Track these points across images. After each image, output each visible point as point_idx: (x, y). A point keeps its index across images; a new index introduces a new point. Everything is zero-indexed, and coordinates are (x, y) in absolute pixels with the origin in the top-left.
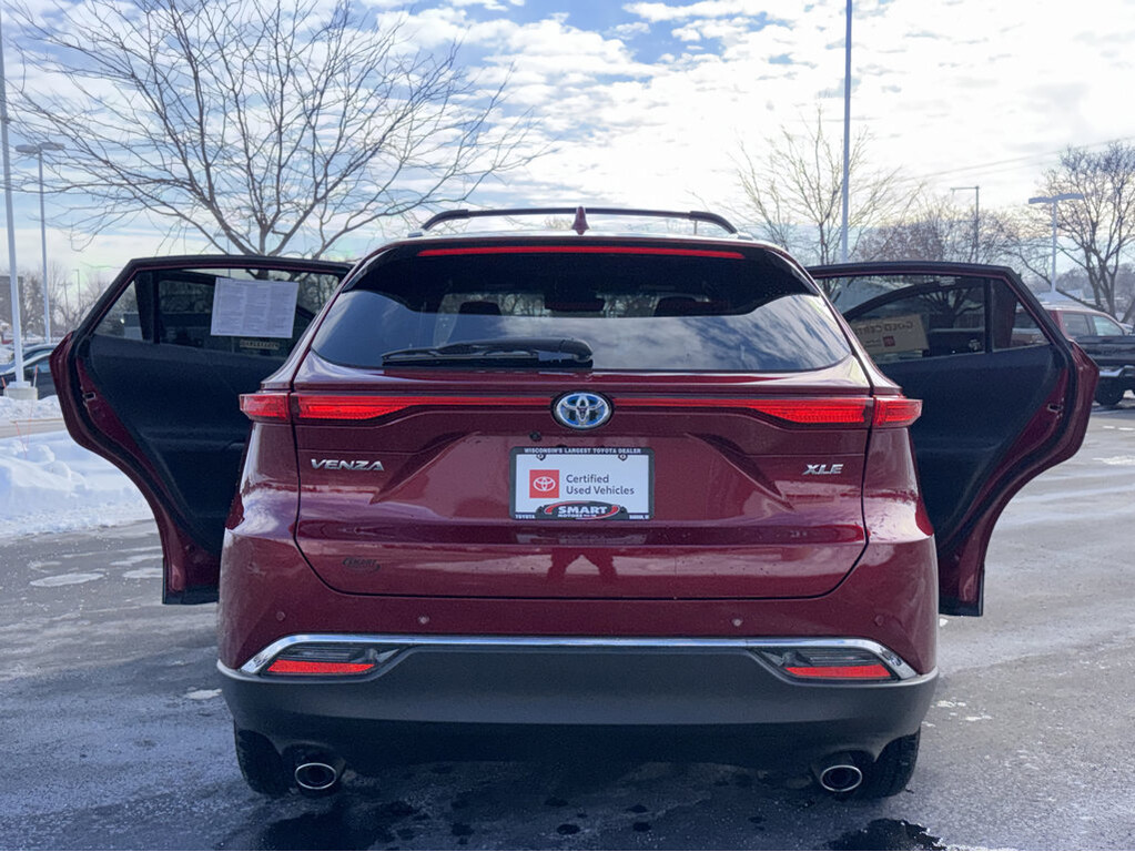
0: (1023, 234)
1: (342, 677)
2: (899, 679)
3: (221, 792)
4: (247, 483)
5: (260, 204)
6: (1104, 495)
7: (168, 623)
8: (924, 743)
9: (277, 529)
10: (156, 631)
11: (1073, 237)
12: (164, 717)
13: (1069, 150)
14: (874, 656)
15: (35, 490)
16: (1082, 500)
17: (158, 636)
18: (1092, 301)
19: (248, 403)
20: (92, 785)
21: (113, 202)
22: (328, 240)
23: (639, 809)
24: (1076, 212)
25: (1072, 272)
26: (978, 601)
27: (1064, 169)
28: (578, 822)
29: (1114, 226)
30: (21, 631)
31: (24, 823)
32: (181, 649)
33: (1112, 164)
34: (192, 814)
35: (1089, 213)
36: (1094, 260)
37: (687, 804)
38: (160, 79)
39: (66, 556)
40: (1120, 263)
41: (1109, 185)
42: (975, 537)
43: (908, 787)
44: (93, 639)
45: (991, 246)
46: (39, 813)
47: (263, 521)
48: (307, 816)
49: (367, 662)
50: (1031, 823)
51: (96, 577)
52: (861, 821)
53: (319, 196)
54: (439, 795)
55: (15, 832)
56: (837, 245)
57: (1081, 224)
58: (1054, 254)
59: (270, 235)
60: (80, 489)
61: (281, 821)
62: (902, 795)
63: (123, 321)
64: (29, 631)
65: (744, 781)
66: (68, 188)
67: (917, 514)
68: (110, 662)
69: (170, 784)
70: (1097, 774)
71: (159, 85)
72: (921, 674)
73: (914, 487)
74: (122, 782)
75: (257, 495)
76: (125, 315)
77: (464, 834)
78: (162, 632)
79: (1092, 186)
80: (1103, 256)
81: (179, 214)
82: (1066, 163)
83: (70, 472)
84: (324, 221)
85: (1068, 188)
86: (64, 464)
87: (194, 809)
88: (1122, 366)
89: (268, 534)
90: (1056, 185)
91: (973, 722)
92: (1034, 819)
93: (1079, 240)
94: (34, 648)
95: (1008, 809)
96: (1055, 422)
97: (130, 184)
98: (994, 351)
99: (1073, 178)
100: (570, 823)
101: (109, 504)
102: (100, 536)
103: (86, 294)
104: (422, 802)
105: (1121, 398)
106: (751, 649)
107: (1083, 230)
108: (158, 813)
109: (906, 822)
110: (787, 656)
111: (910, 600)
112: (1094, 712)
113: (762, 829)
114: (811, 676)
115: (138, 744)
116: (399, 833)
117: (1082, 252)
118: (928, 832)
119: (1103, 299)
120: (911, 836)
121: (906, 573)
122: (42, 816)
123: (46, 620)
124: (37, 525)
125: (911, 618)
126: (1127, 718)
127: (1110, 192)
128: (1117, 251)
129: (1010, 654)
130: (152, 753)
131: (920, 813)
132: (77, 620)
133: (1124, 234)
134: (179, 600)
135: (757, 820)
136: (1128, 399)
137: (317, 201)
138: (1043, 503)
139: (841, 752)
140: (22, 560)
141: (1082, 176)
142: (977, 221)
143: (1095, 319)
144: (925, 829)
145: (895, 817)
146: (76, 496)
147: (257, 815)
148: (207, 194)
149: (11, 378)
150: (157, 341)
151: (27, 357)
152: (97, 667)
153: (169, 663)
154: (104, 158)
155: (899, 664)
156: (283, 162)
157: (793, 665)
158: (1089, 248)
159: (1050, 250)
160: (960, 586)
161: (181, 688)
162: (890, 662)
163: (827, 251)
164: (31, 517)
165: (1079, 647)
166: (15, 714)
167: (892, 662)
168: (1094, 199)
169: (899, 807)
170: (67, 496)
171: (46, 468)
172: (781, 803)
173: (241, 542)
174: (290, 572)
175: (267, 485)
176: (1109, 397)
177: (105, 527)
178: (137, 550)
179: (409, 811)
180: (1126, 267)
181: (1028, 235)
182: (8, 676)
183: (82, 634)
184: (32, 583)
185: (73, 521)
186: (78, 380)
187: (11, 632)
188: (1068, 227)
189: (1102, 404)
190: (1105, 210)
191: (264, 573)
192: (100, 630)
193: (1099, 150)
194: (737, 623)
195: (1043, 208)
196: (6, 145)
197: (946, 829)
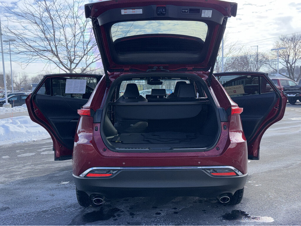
0: (270, 59)
1: (104, 177)
2: (238, 175)
3: (72, 206)
4: (79, 131)
5: (70, 56)
6: (290, 128)
7: (54, 165)
8: (245, 192)
9: (87, 142)
10: (51, 167)
11: (283, 59)
12: (56, 189)
13: (282, 36)
14: (232, 170)
15: (16, 132)
16: (285, 129)
17: (52, 168)
18: (288, 76)
19: (79, 112)
20: (40, 205)
21: (32, 56)
22: (88, 65)
23: (175, 209)
24: (284, 52)
25: (283, 68)
26: (258, 156)
27: (280, 41)
28: (161, 212)
29: (294, 56)
30: (17, 168)
31: (25, 215)
32: (58, 172)
33: (293, 39)
34: (66, 212)
35: (287, 52)
36: (289, 65)
37: (186, 207)
38: (43, 24)
39: (25, 149)
40: (296, 66)
41: (292, 45)
42: (257, 140)
43: (241, 202)
44: (35, 170)
45: (262, 62)
46: (28, 212)
47: (84, 140)
48: (94, 212)
49: (110, 173)
50: (271, 210)
51: (34, 154)
52: (229, 210)
53: (85, 53)
54: (126, 206)
55: (23, 217)
56: (221, 63)
57: (285, 56)
58: (278, 64)
59: (73, 64)
60: (27, 131)
61: (88, 213)
62: (240, 204)
63: (32, 86)
64: (19, 168)
65: (200, 201)
66: (20, 53)
67: (242, 136)
68: (40, 175)
69: (59, 204)
70: (288, 198)
71: (43, 25)
72: (244, 174)
73: (241, 129)
74: (48, 205)
75: (82, 134)
76: (32, 84)
77: (133, 215)
78: (53, 168)
79: (288, 45)
80: (291, 64)
81: (49, 59)
82: (281, 39)
83: (24, 127)
84: (87, 60)
85: (282, 46)
86: (23, 125)
87: (66, 211)
88: (296, 94)
89: (85, 143)
90: (279, 45)
91: (257, 186)
92: (272, 209)
93: (285, 60)
94: (21, 172)
95: (266, 207)
96: (276, 111)
97: (36, 51)
98: (261, 94)
99: (283, 43)
100: (158, 212)
101: (35, 135)
102: (33, 143)
103: (22, 79)
104: (122, 207)
105: (296, 102)
106: (203, 169)
107: (286, 57)
108: (57, 212)
109: (241, 211)
110: (211, 170)
111: (241, 156)
112: (287, 183)
113: (205, 213)
114: (217, 175)
115: (50, 195)
116: (117, 215)
117: (285, 63)
118: (246, 213)
119: (291, 75)
120: (242, 214)
121: (240, 150)
122: (29, 213)
123: (23, 165)
124: (17, 141)
125: (241, 161)
126: (296, 184)
127: (293, 47)
128: (295, 62)
129: (266, 169)
130: (54, 197)
131: (244, 209)
132: (30, 165)
133: (296, 58)
134: (59, 159)
135: (204, 211)
136: (298, 102)
137: (85, 55)
138: (275, 130)
139: (225, 193)
140: (14, 150)
141: (285, 43)
142: (258, 55)
143: (289, 81)
144: (245, 212)
145: (238, 209)
146: (26, 133)
147: (82, 212)
148: (56, 53)
149: (5, 102)
150: (52, 95)
151: (8, 96)
152: (37, 177)
153: (56, 175)
154: (29, 44)
155: (238, 172)
156: (75, 45)
157: (213, 173)
158: (287, 62)
159: (277, 63)
160: (253, 152)
161: (59, 181)
162: (236, 171)
163: (218, 65)
164: (15, 139)
165: (284, 167)
166: (19, 189)
167: (237, 171)
168: (288, 49)
169: (239, 207)
170: (24, 133)
171: (18, 126)
172: (210, 206)
173: (79, 145)
174: (91, 152)
175: (84, 132)
176: (293, 102)
177: (34, 141)
178: (43, 147)
179: (119, 210)
180: (297, 66)
181: (271, 59)
182: (16, 179)
183: (32, 169)
184: (18, 156)
185: (26, 139)
186: (33, 105)
187: (14, 168)
188: (282, 56)
189: (291, 104)
190: (292, 52)
191: (84, 152)
192: (37, 167)
193: (290, 36)
194: (199, 163)
195: (275, 51)
196: (1, 40)
197: (250, 212)
